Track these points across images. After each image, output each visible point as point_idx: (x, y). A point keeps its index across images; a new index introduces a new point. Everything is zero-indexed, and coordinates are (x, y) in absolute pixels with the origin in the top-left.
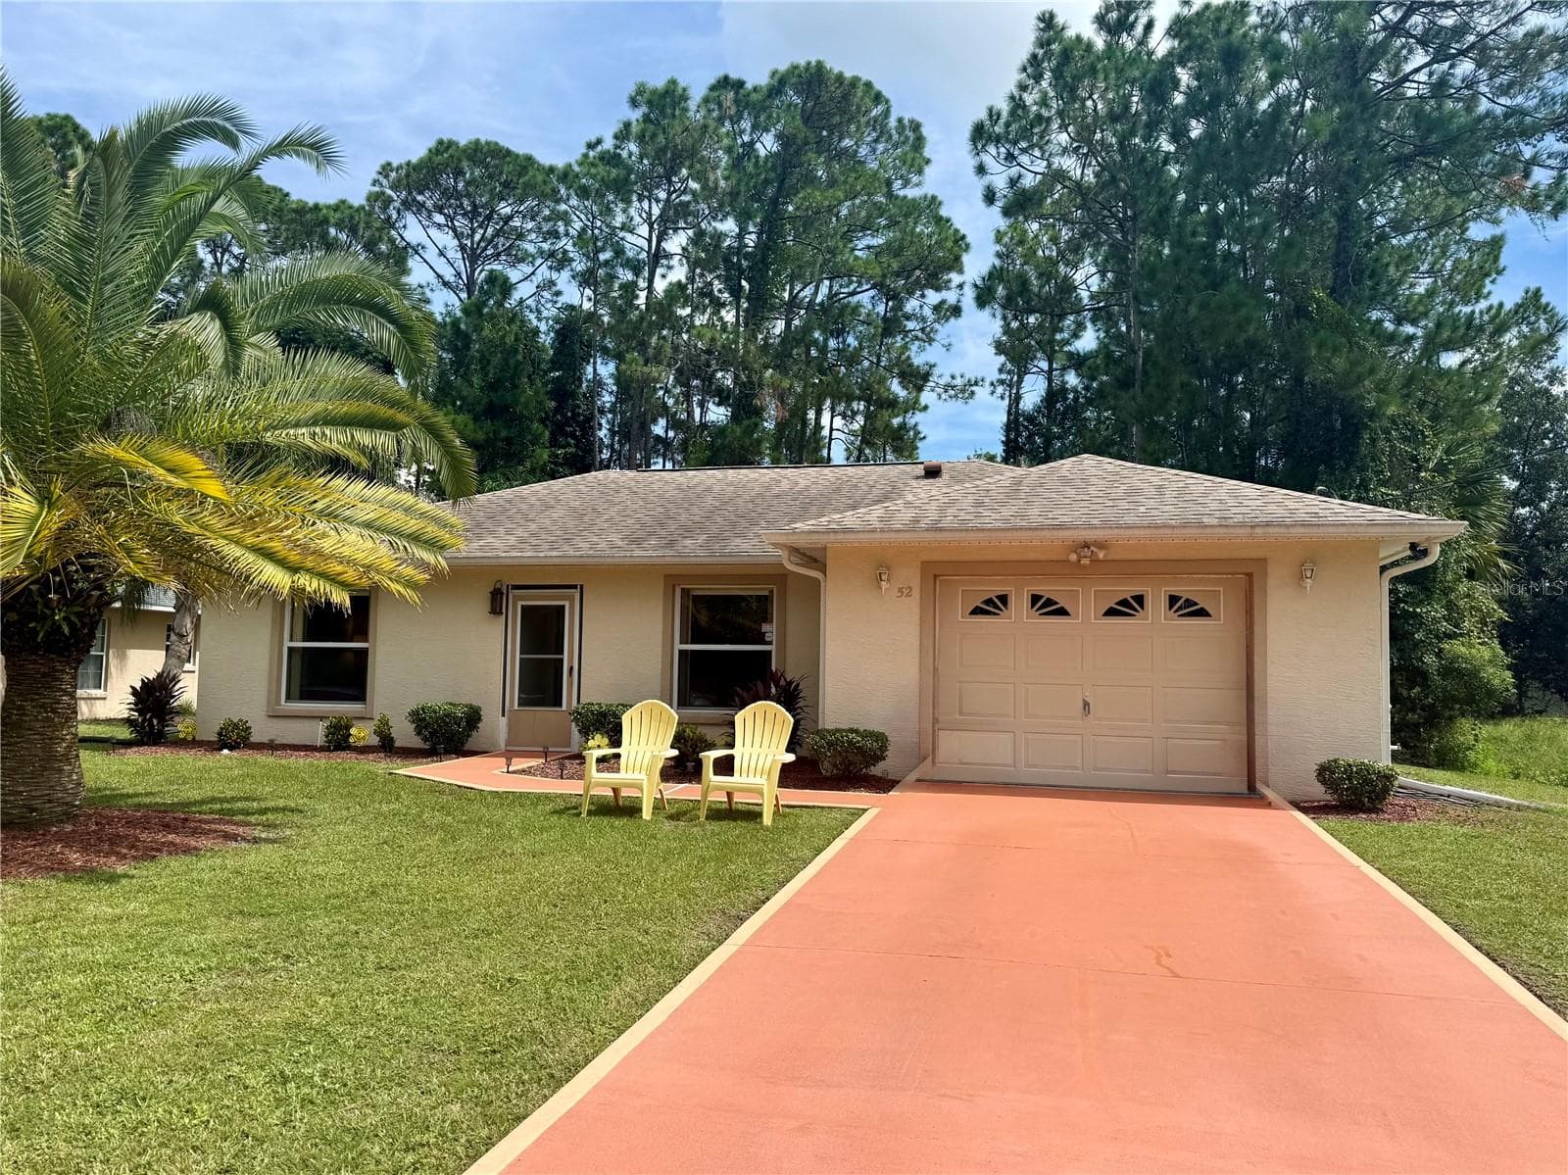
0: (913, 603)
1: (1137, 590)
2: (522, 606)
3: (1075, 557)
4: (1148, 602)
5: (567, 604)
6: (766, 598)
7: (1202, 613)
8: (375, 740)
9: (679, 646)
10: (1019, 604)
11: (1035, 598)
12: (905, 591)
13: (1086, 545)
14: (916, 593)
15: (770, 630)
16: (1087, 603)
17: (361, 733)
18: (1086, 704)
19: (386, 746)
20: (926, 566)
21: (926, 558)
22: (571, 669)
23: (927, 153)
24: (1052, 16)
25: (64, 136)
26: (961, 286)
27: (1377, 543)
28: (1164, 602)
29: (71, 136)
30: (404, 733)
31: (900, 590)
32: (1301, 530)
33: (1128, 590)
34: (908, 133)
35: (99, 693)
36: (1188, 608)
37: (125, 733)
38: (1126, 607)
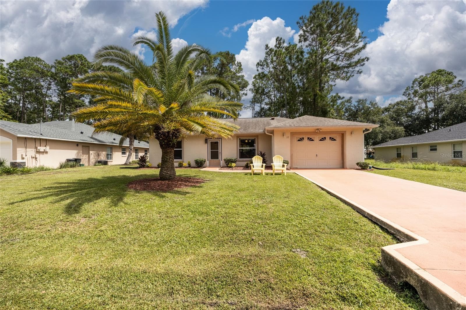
0: (289, 139)
1: (325, 136)
2: (211, 142)
3: (317, 131)
4: (326, 138)
5: (219, 141)
6: (254, 140)
7: (335, 140)
8: (188, 166)
9: (239, 148)
10: (306, 139)
11: (308, 138)
12: (288, 137)
13: (318, 129)
14: (290, 138)
15: (255, 145)
16: (317, 138)
17: (185, 164)
18: (317, 155)
19: (190, 166)
20: (291, 133)
21: (291, 132)
22: (220, 153)
23: (242, 67)
24: (268, 45)
25: (82, 58)
26: (247, 90)
27: (362, 128)
28: (329, 138)
29: (83, 58)
30: (193, 164)
31: (287, 137)
32: (354, 126)
33: (323, 136)
34: (239, 64)
35: (111, 160)
36: (332, 139)
37: (138, 165)
38: (323, 139)
